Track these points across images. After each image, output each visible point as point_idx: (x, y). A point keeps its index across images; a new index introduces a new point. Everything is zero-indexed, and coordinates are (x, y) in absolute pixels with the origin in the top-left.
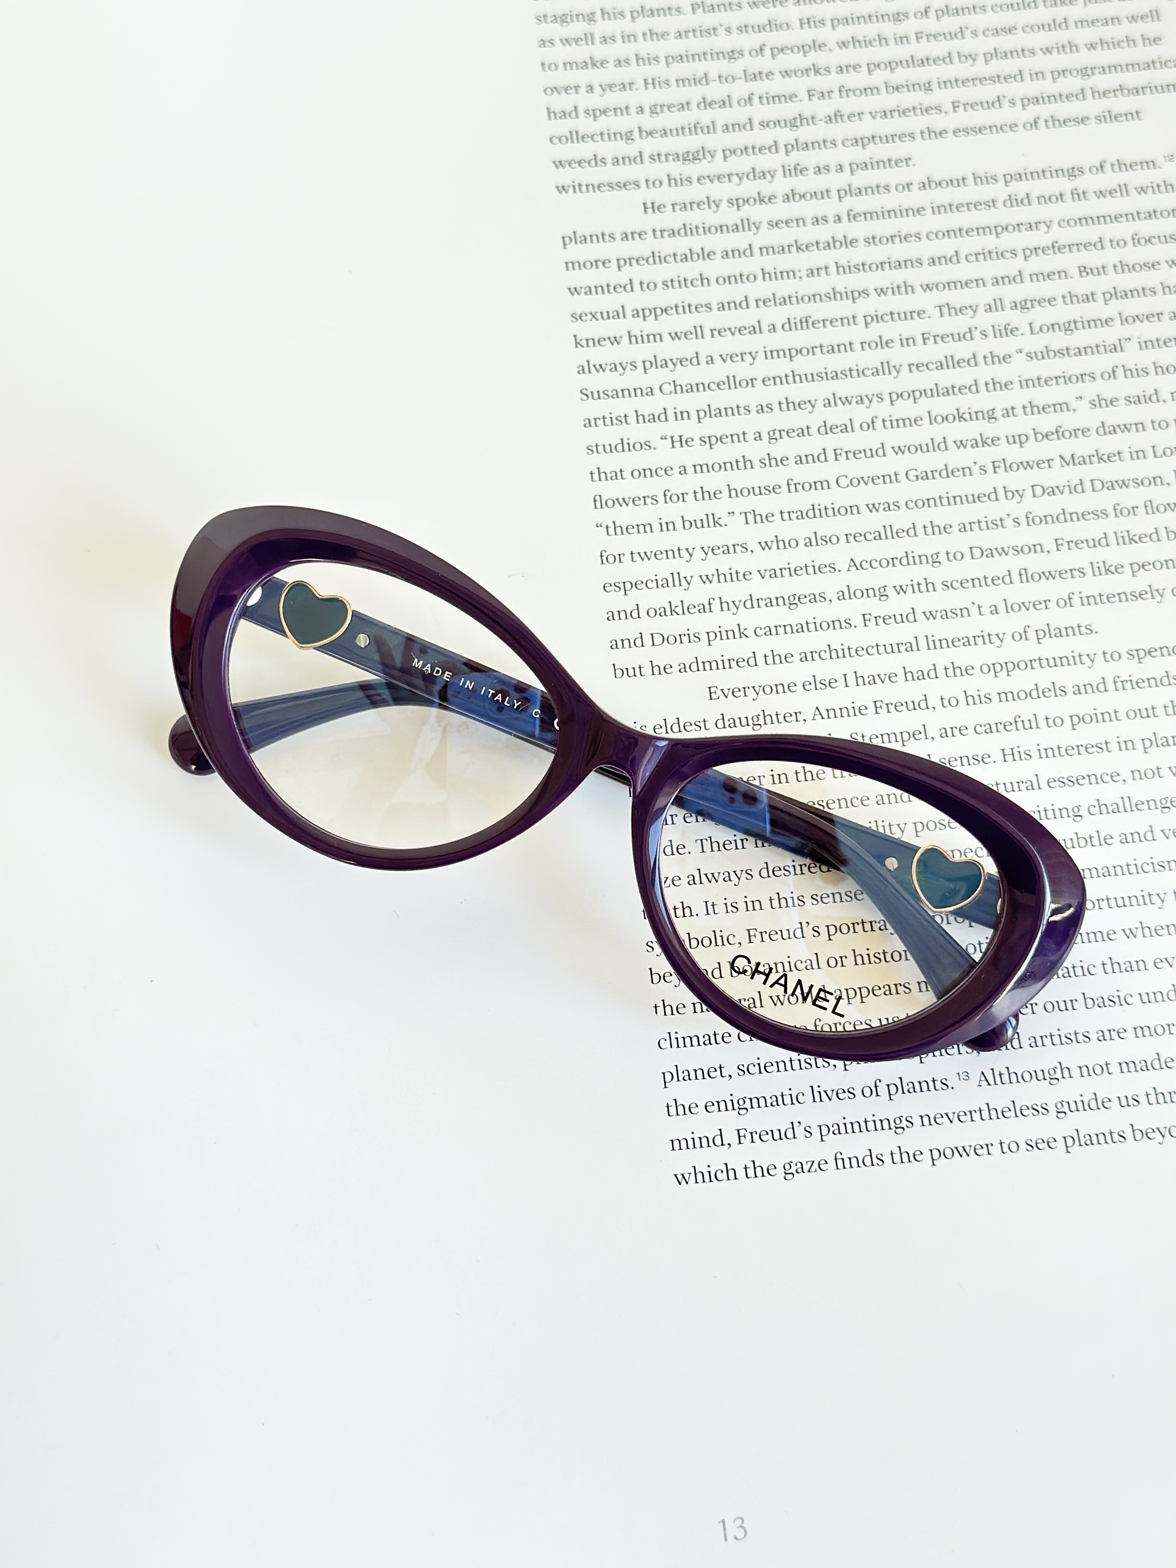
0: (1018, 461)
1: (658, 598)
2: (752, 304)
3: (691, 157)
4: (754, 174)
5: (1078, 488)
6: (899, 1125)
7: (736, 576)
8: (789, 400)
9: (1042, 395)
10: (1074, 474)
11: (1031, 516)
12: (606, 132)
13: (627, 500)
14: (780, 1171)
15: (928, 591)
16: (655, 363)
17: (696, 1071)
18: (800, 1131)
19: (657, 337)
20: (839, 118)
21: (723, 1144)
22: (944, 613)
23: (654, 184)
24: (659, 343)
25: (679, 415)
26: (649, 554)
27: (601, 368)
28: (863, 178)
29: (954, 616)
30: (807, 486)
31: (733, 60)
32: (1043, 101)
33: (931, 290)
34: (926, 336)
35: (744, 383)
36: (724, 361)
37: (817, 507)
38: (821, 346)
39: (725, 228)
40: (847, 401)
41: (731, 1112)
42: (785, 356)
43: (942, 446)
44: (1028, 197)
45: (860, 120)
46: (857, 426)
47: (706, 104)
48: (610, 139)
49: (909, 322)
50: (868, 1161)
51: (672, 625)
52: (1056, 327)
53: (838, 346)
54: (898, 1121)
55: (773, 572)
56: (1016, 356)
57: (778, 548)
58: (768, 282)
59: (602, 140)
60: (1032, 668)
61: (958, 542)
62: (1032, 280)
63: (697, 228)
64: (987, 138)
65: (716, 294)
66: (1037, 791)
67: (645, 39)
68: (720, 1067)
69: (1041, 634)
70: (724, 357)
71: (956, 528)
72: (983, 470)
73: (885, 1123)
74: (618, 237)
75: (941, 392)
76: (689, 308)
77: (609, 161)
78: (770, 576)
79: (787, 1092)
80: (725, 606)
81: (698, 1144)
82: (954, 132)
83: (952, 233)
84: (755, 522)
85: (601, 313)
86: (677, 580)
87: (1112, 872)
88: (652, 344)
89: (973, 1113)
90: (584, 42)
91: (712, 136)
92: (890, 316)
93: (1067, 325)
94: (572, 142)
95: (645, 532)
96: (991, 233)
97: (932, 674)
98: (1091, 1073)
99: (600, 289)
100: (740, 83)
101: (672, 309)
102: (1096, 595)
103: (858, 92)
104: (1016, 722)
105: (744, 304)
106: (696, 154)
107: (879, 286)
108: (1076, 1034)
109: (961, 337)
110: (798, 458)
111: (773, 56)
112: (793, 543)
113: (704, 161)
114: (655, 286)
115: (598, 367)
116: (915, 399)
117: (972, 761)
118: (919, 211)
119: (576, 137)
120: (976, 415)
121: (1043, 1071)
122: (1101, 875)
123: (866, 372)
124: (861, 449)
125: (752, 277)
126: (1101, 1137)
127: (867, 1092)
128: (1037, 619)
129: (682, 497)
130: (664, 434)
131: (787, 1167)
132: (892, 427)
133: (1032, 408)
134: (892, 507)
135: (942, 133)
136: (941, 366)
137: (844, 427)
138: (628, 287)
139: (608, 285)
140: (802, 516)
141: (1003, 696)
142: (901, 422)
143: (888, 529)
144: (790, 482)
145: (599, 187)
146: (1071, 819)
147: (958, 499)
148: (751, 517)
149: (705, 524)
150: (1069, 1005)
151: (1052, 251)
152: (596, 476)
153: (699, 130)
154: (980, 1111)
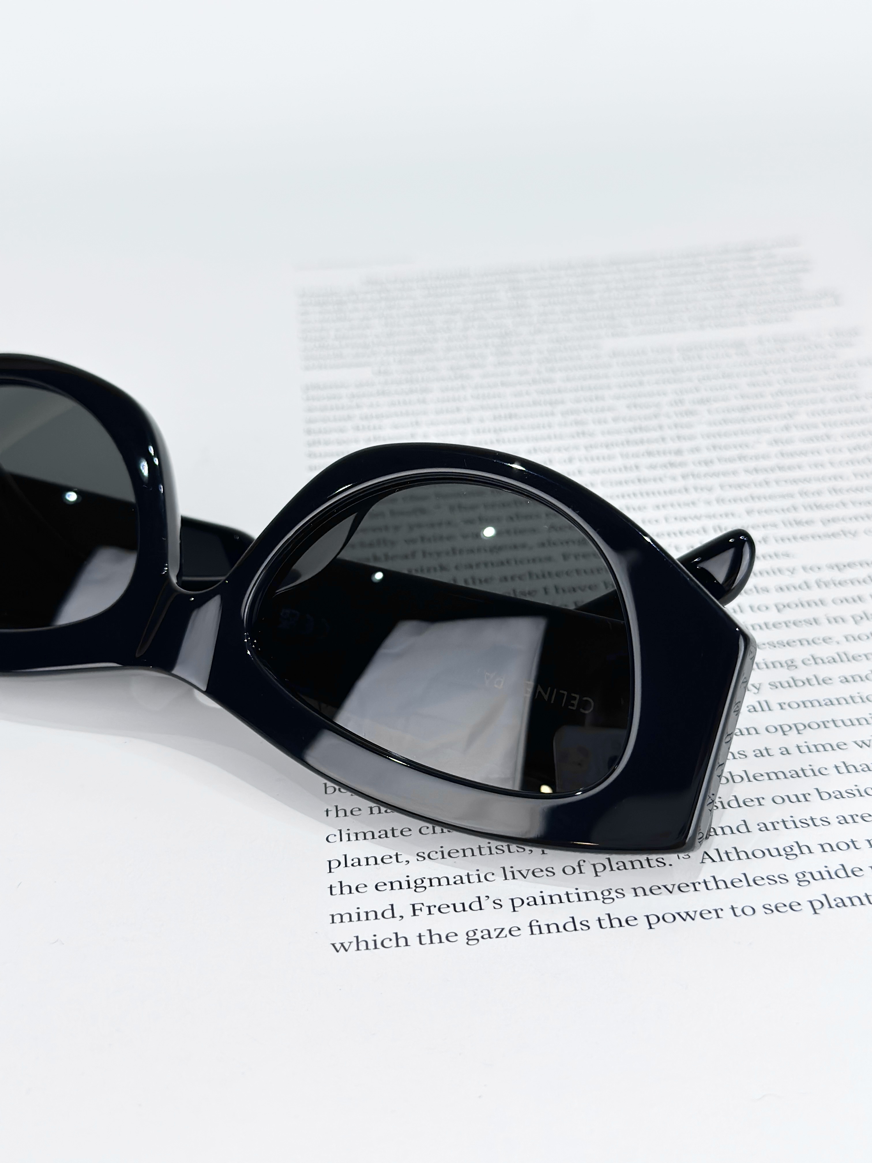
0: (705, 473)
2: (463, 410)
5: (763, 484)
6: (606, 897)
10: (758, 477)
12: (345, 345)
14: (462, 938)
17: (367, 859)
18: (487, 904)
19: (378, 427)
20: (540, 333)
21: (393, 917)
24: (380, 430)
28: (560, 355)
31: (453, 315)
33: (619, 399)
34: (616, 419)
38: (523, 427)
39: (441, 379)
40: (547, 450)
41: (405, 891)
42: (490, 432)
43: (635, 468)
44: (700, 357)
45: (555, 332)
48: (348, 348)
49: (600, 413)
52: (731, 410)
53: (538, 426)
54: (606, 893)
58: (477, 400)
62: (706, 391)
68: (397, 855)
72: (674, 478)
73: (591, 896)
74: (353, 385)
75: (631, 443)
79: (473, 873)
80: (428, 555)
81: (363, 918)
83: (635, 374)
87: (835, 703)
89: (697, 885)
98: (835, 849)
102: (790, 536)
107: (573, 399)
108: (812, 819)
109: (647, 418)
121: (777, 849)
122: (823, 704)
123: (563, 437)
126: (855, 900)
127: (569, 871)
131: (471, 934)
133: (715, 448)
146: (785, 670)
150: (802, 798)
154: (705, 882)
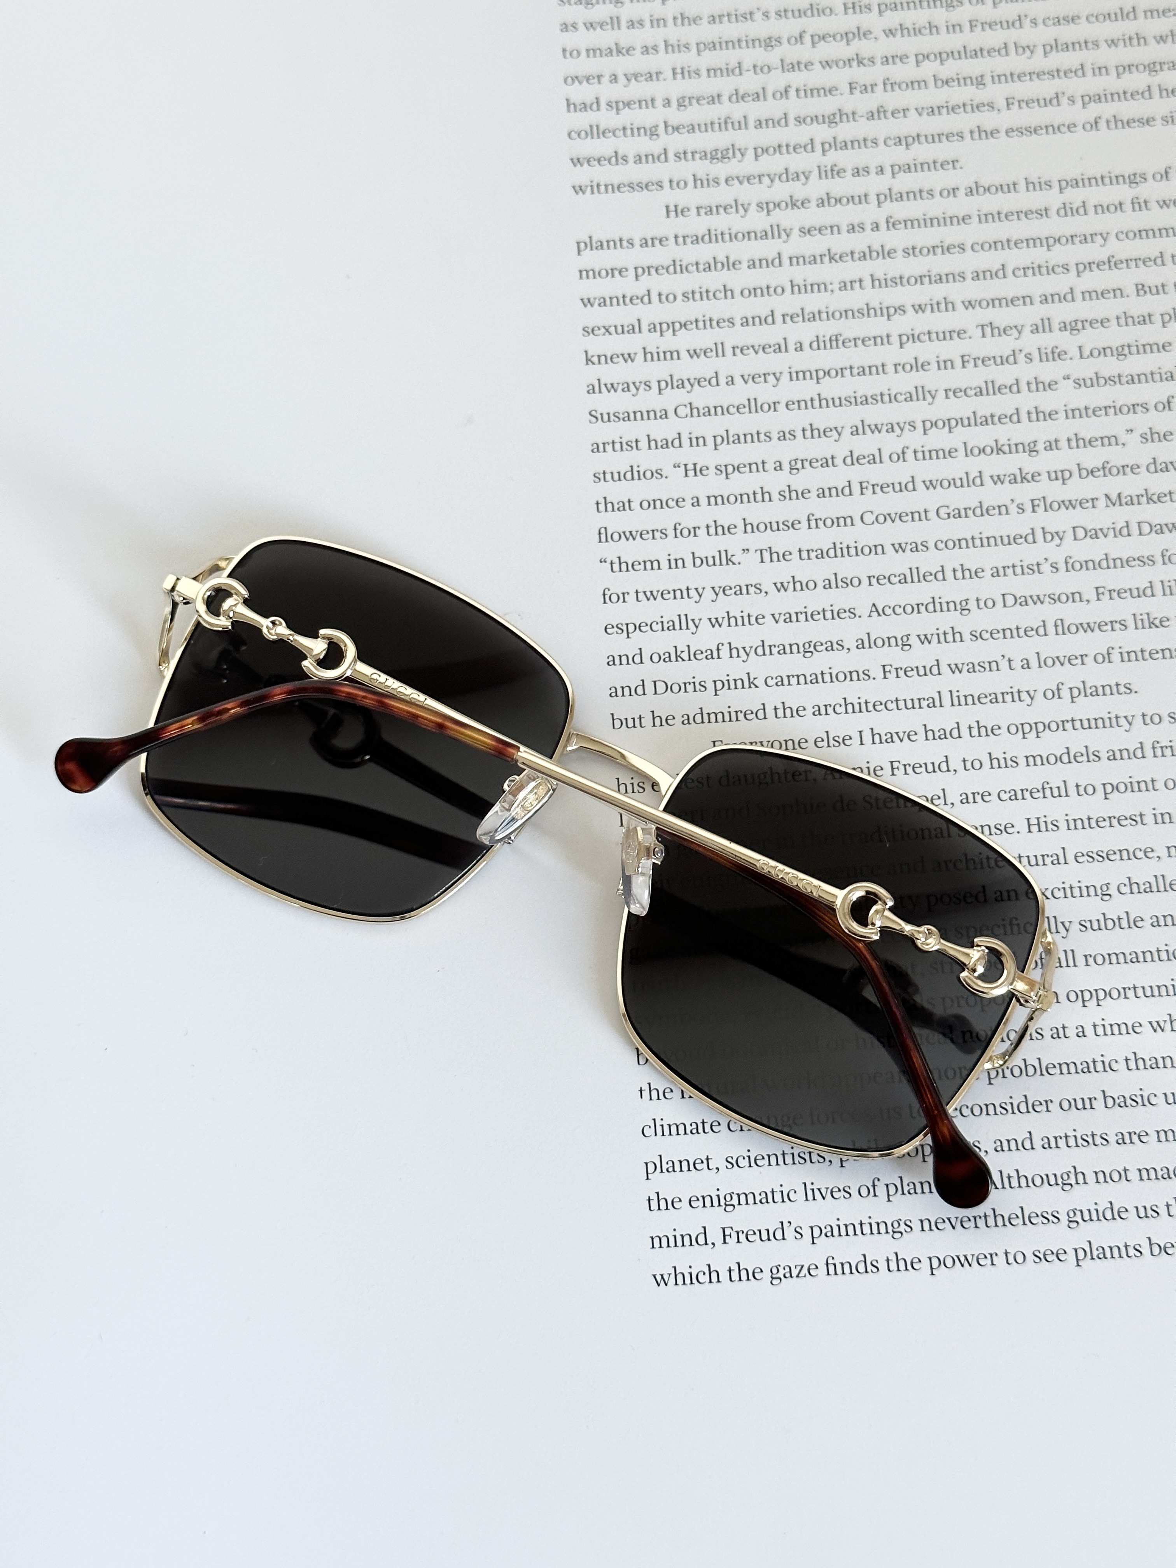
0: (1060, 499)
1: (662, 642)
2: (779, 318)
3: (719, 155)
4: (787, 175)
5: (1123, 531)
6: (896, 1229)
7: (748, 620)
8: (814, 427)
9: (1088, 428)
10: (1120, 515)
11: (1071, 561)
12: (629, 126)
13: (634, 533)
14: (767, 1275)
15: (954, 641)
16: (671, 383)
17: (681, 1162)
18: (789, 1232)
19: (673, 355)
20: (882, 115)
21: (706, 1244)
22: (971, 666)
23: (678, 184)
24: (676, 361)
25: (694, 441)
26: (655, 593)
27: (613, 387)
28: (905, 182)
29: (982, 670)
30: (829, 522)
31: (770, 48)
32: (1106, 99)
33: (973, 308)
34: (966, 358)
35: (766, 407)
36: (746, 382)
37: (838, 546)
38: (851, 368)
39: (753, 235)
40: (877, 429)
41: (716, 1209)
42: (811, 378)
43: (978, 481)
44: (1084, 206)
45: (905, 116)
46: (885, 458)
47: (738, 96)
48: (633, 135)
49: (948, 342)
50: (861, 1268)
51: (676, 672)
52: (1108, 351)
53: (870, 367)
54: (896, 1225)
55: (788, 616)
56: (1063, 384)
57: (795, 590)
58: (796, 295)
59: (625, 135)
60: (1064, 730)
61: (989, 587)
62: (1084, 299)
63: (722, 234)
64: (1043, 139)
65: (740, 307)
66: (1063, 866)
67: (675, 24)
68: (708, 1159)
69: (1075, 692)
70: (746, 377)
71: (988, 573)
72: (1021, 509)
73: (882, 1227)
74: (637, 243)
75: (979, 421)
76: (710, 323)
77: (631, 159)
78: (785, 621)
79: (777, 1189)
80: (734, 652)
81: (679, 1243)
82: (1007, 132)
83: (999, 245)
84: (771, 561)
85: (616, 327)
86: (684, 622)
87: (1141, 958)
88: (669, 362)
89: (978, 1219)
90: (609, 26)
91: (743, 131)
92: (927, 337)
93: (1120, 349)
94: (592, 138)
95: (652, 569)
96: (1042, 245)
97: (955, 733)
98: (1108, 1179)
99: (615, 300)
100: (776, 74)
101: (692, 323)
102: (1138, 649)
103: (904, 86)
104: (1043, 789)
105: (770, 319)
106: (725, 152)
107: (917, 302)
108: (1093, 1135)
109: (1004, 361)
110: (821, 491)
111: (814, 44)
112: (811, 585)
113: (734, 161)
114: (675, 298)
115: (609, 386)
116: (950, 428)
117: (993, 830)
118: (964, 219)
119: (596, 132)
120: (1016, 448)
121: (1055, 1175)
122: (1128, 961)
123: (899, 397)
124: (890, 482)
125: (779, 290)
126: (1115, 1251)
127: (864, 1192)
128: (1071, 676)
129: (694, 531)
130: (678, 462)
131: (775, 1271)
132: (924, 459)
133: (1078, 441)
134: (920, 547)
135: (993, 133)
136: (981, 392)
137: (871, 457)
138: (646, 299)
139: (624, 297)
140: (821, 555)
141: (1031, 760)
142: (934, 454)
143: (915, 572)
144: (811, 517)
145: (619, 187)
146: (1099, 898)
147: (992, 541)
148: (766, 555)
149: (717, 562)
150: (1088, 1104)
151: (1107, 267)
152: (602, 507)
153: (730, 125)
154: (985, 1216)
